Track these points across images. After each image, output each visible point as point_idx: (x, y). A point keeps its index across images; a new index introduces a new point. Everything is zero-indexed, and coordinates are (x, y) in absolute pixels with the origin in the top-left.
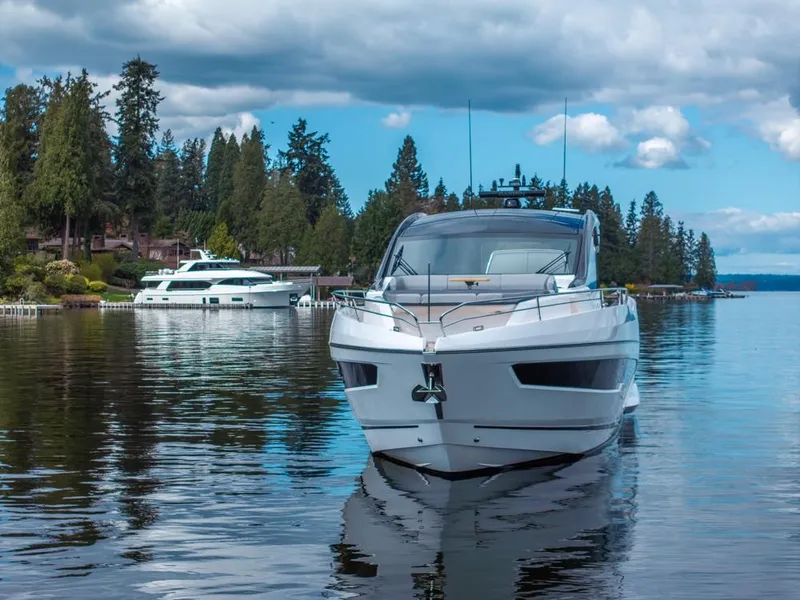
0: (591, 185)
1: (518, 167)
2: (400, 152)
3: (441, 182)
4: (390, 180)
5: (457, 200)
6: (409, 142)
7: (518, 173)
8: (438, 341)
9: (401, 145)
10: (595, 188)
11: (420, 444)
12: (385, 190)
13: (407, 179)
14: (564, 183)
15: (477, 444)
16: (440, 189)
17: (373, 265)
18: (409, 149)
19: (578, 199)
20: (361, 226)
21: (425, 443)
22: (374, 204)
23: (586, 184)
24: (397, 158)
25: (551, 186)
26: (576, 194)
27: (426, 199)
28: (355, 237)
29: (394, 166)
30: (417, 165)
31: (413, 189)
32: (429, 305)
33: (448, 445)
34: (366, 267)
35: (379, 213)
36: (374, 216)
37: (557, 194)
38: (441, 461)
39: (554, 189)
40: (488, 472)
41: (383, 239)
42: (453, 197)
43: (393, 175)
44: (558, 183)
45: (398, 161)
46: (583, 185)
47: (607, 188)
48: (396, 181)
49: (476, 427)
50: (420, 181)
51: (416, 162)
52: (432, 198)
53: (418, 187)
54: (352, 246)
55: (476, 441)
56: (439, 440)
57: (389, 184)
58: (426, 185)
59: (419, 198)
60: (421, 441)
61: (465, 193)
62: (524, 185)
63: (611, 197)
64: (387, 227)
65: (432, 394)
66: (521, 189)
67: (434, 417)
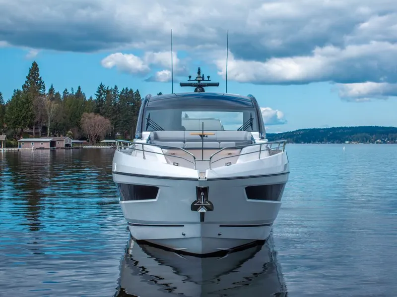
0: (129, 89)
1: (199, 69)
2: (30, 70)
3: (52, 86)
4: (25, 85)
5: (60, 96)
6: (35, 65)
7: (199, 73)
8: (207, 171)
9: (31, 66)
10: (131, 91)
11: (183, 237)
12: (22, 90)
13: (34, 84)
14: (116, 87)
15: (220, 237)
16: (51, 90)
17: (16, 129)
18: (35, 68)
19: (122, 96)
20: (10, 109)
21: (187, 236)
22: (17, 97)
23: (127, 89)
24: (28, 73)
25: (109, 89)
26: (122, 93)
27: (44, 95)
28: (6, 114)
29: (27, 77)
30: (39, 77)
31: (37, 90)
32: (203, 149)
33: (203, 237)
34: (12, 130)
35: (19, 102)
36: (17, 103)
37: (113, 93)
38: (197, 247)
39: (111, 90)
40: (222, 253)
41: (22, 116)
42: (58, 94)
43: (26, 82)
44: (113, 88)
45: (29, 75)
46: (125, 89)
47: (137, 90)
48: (28, 85)
49: (221, 226)
50: (41, 86)
51: (39, 75)
52: (47, 94)
53: (40, 89)
54: (4, 119)
55: (219, 235)
56: (198, 234)
57: (24, 87)
58: (44, 88)
59: (40, 95)
60: (184, 235)
61: (64, 92)
62: (203, 80)
63: (140, 95)
64: (24, 110)
65: (202, 206)
66: (201, 82)
67: (199, 220)
